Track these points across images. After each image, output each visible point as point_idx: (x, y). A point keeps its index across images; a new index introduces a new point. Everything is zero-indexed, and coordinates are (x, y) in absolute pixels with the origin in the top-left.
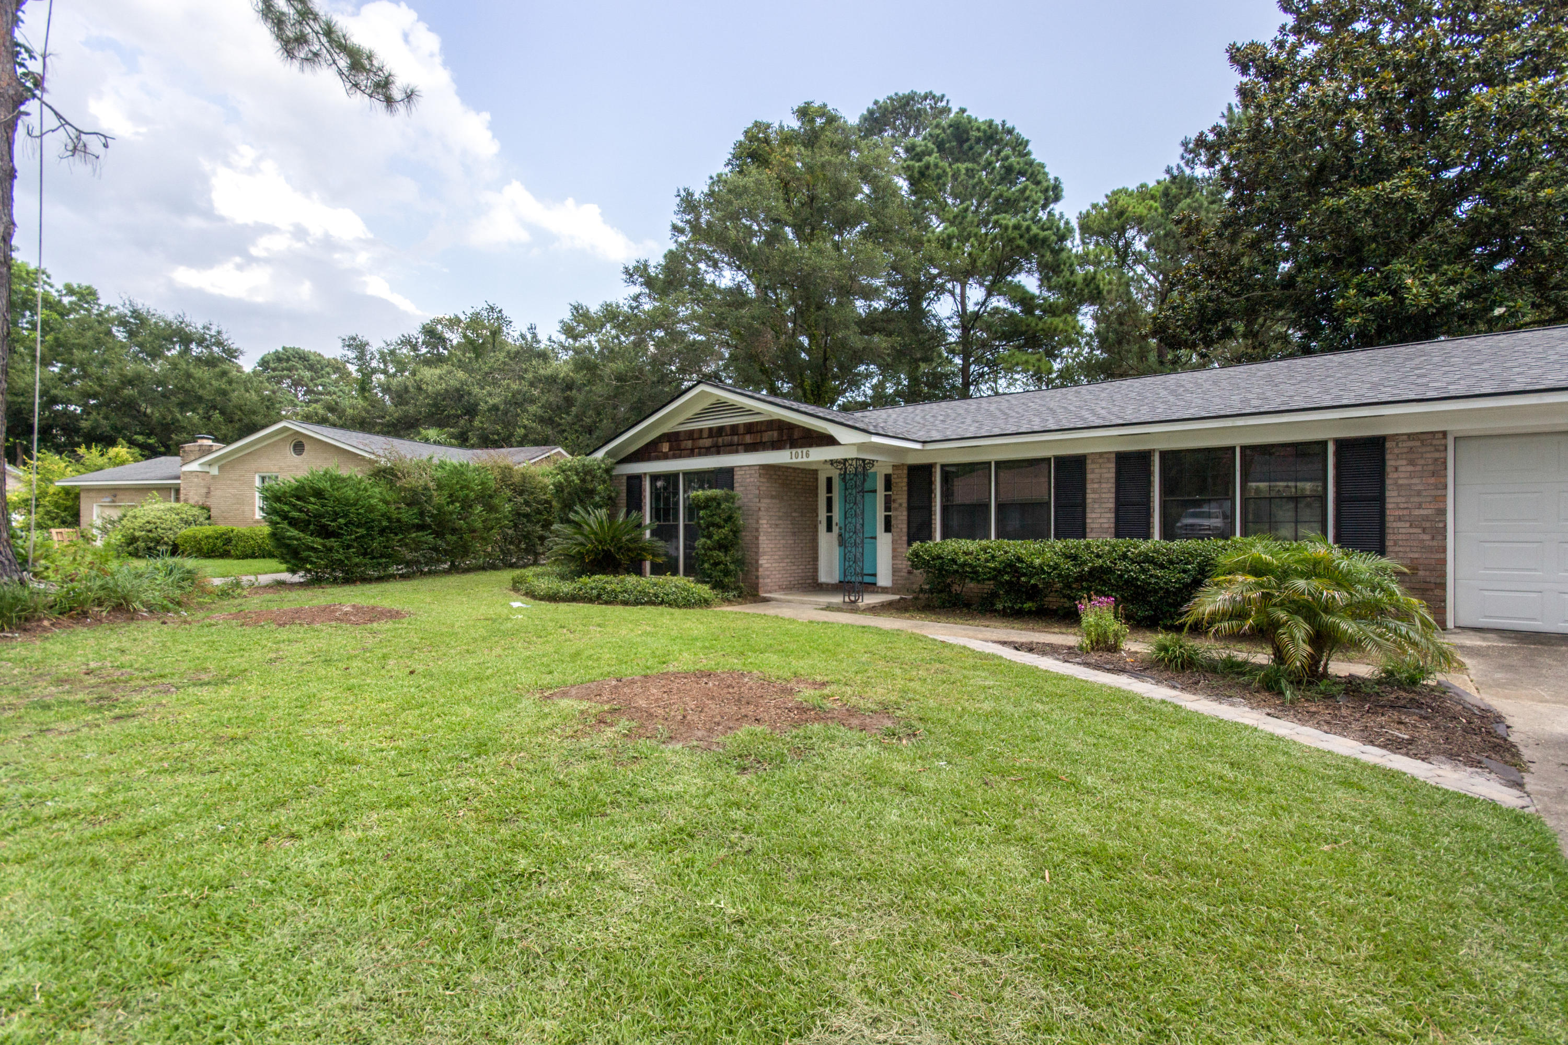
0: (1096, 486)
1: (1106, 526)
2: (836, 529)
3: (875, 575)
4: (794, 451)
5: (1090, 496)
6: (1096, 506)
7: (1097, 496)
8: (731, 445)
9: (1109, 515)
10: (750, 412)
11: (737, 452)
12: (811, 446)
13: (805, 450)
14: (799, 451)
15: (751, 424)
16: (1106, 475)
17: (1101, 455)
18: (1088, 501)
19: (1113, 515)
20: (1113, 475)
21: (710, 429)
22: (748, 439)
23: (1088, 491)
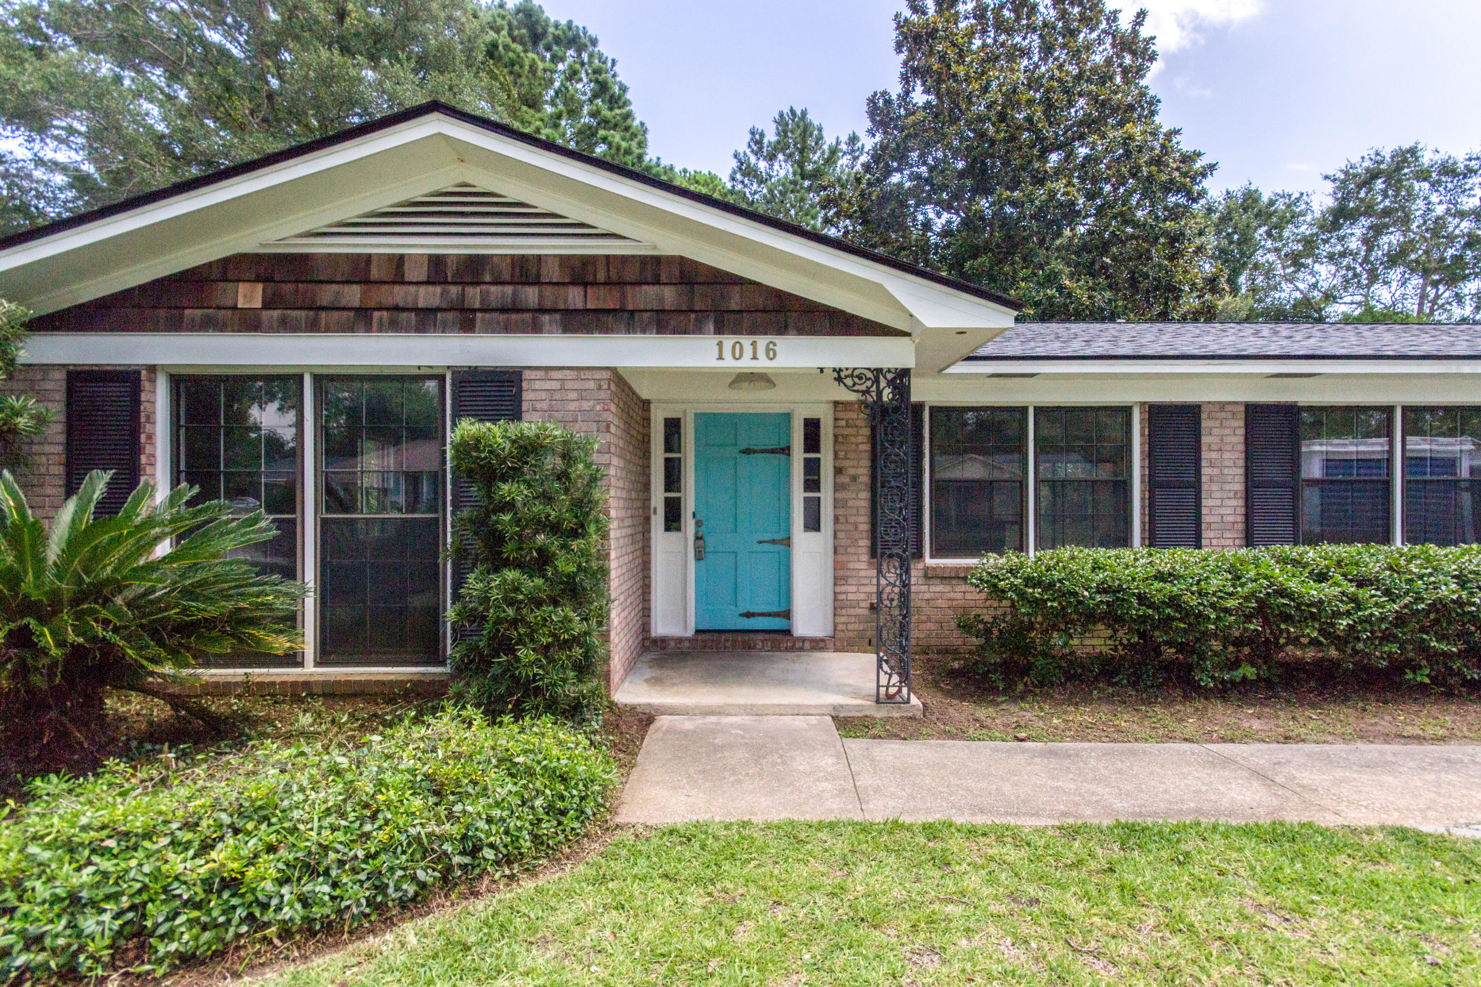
0: (1214, 455)
1: (1231, 519)
2: (689, 525)
3: (787, 614)
4: (728, 341)
5: (1206, 471)
6: (1214, 487)
7: (1216, 471)
8: (515, 309)
9: (1234, 503)
10: (582, 231)
11: (536, 328)
12: (782, 330)
13: (762, 341)
14: (746, 341)
15: (588, 261)
16: (1229, 439)
17: (1223, 405)
18: (1204, 479)
19: (1241, 502)
20: (1241, 439)
21: (437, 262)
22: (574, 297)
23: (1204, 463)
